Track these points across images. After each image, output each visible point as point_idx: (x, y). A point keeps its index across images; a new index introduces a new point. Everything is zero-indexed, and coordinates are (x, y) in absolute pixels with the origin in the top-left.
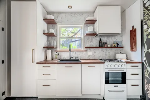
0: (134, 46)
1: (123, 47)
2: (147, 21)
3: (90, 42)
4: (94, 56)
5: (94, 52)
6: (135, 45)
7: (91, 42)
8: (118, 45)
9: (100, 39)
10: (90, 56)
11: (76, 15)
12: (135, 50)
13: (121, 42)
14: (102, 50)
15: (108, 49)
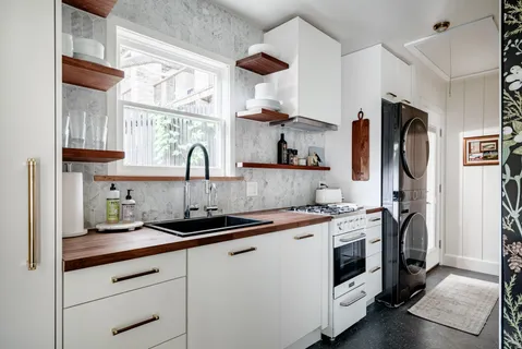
0: (362, 166)
1: (329, 169)
2: (513, 118)
3: (251, 143)
4: (264, 198)
5: (263, 182)
6: (366, 163)
7: (255, 142)
8: (319, 159)
9: (282, 135)
10: (251, 199)
11: (205, 11)
12: (365, 176)
13: (323, 150)
14: (283, 177)
15: (298, 172)
